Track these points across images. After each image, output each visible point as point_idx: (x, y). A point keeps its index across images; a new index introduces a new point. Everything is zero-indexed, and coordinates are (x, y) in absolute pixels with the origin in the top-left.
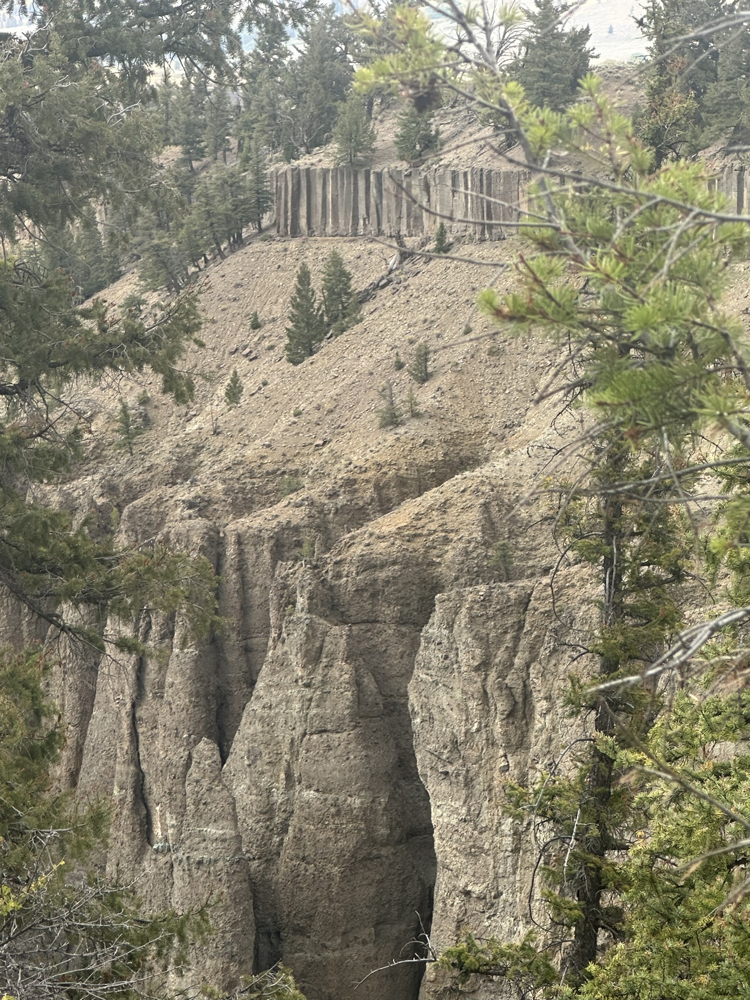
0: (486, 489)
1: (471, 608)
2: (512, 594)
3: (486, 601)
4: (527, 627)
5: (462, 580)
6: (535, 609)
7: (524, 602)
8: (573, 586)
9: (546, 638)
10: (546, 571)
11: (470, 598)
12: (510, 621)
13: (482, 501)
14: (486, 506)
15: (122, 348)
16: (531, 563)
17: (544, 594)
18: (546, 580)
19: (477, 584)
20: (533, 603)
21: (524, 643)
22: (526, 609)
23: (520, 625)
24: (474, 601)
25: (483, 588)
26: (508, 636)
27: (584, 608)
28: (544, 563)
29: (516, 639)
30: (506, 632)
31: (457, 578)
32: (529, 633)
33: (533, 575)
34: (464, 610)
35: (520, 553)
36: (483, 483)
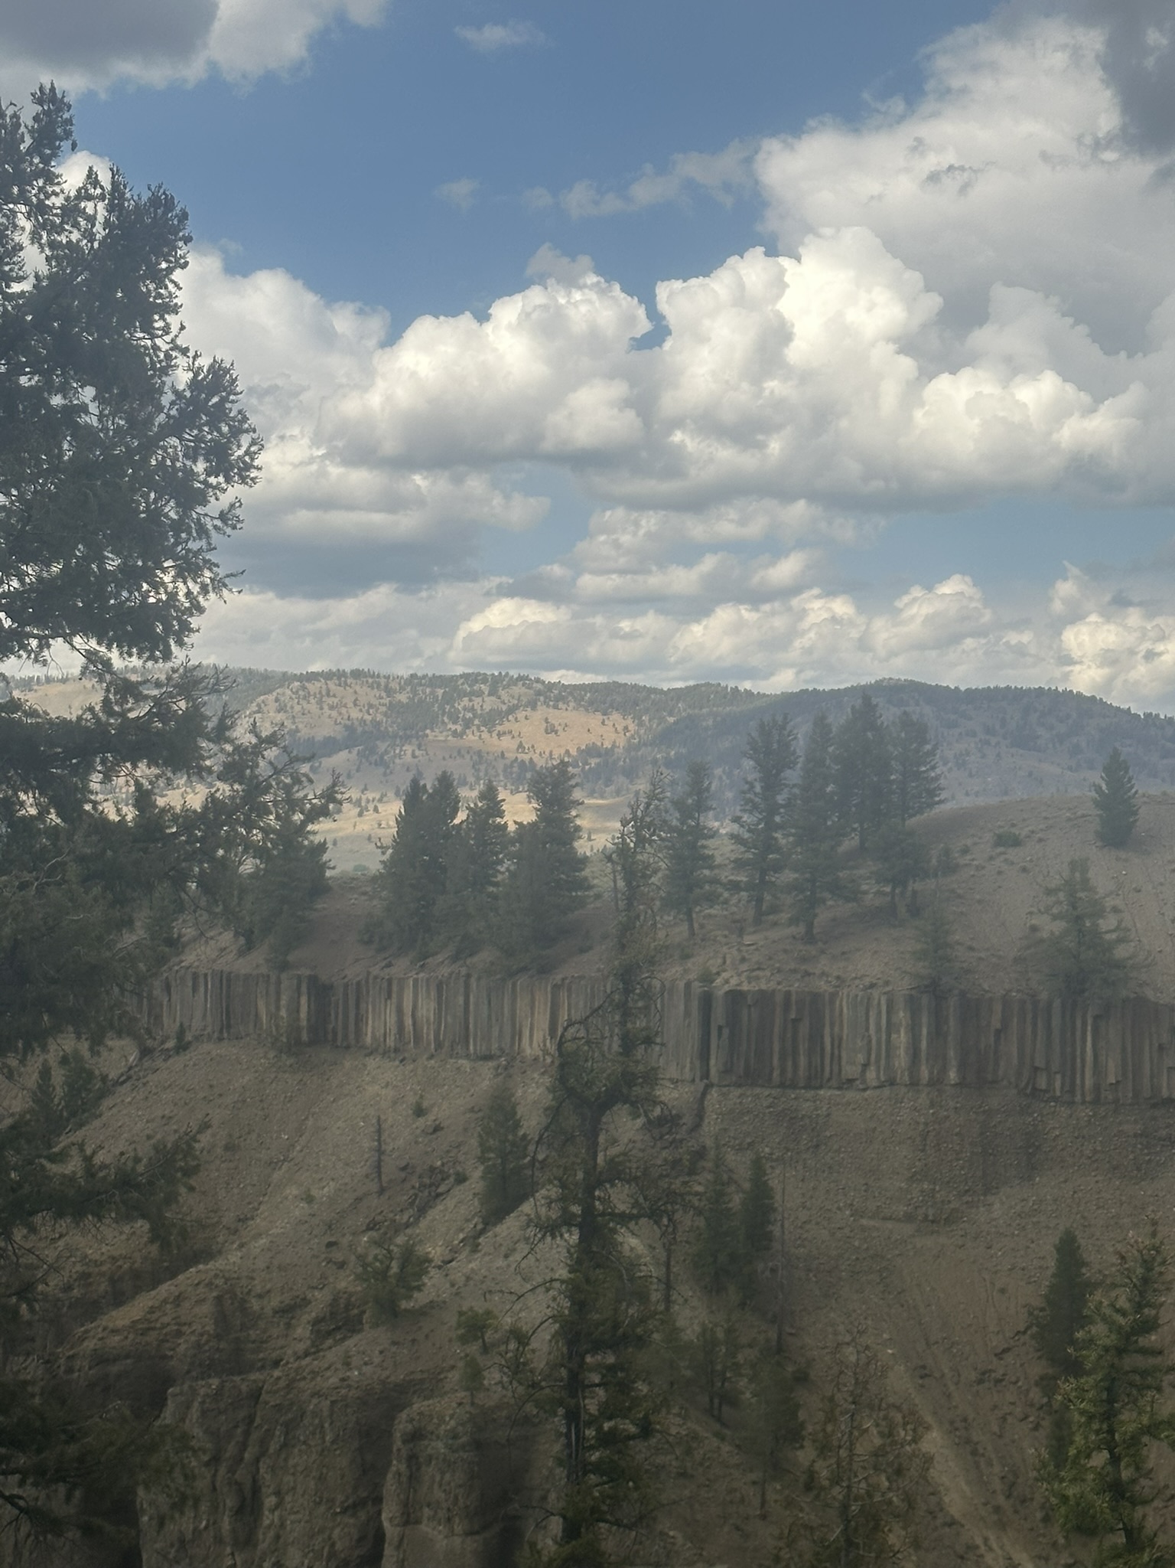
0: (220, 1282)
1: (203, 1402)
2: (244, 1387)
3: (219, 1393)
4: (258, 1421)
5: (194, 1374)
6: (267, 1403)
7: (255, 1395)
8: (304, 1378)
9: (277, 1433)
10: (276, 1363)
11: (202, 1391)
12: (242, 1414)
13: (215, 1294)
14: (219, 1299)
15: (113, 1195)
16: (261, 1355)
17: (275, 1388)
18: (277, 1373)
19: (209, 1377)
20: (264, 1397)
21: (255, 1436)
22: (257, 1403)
23: (251, 1419)
24: (207, 1395)
25: (215, 1382)
26: (239, 1431)
27: (315, 1401)
28: (275, 1355)
29: (247, 1433)
30: (236, 1427)
31: (188, 1372)
32: (260, 1426)
33: (263, 1367)
34: (196, 1404)
35: (251, 1346)
36: (216, 1276)
